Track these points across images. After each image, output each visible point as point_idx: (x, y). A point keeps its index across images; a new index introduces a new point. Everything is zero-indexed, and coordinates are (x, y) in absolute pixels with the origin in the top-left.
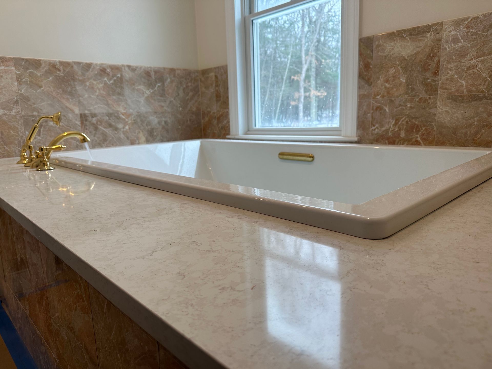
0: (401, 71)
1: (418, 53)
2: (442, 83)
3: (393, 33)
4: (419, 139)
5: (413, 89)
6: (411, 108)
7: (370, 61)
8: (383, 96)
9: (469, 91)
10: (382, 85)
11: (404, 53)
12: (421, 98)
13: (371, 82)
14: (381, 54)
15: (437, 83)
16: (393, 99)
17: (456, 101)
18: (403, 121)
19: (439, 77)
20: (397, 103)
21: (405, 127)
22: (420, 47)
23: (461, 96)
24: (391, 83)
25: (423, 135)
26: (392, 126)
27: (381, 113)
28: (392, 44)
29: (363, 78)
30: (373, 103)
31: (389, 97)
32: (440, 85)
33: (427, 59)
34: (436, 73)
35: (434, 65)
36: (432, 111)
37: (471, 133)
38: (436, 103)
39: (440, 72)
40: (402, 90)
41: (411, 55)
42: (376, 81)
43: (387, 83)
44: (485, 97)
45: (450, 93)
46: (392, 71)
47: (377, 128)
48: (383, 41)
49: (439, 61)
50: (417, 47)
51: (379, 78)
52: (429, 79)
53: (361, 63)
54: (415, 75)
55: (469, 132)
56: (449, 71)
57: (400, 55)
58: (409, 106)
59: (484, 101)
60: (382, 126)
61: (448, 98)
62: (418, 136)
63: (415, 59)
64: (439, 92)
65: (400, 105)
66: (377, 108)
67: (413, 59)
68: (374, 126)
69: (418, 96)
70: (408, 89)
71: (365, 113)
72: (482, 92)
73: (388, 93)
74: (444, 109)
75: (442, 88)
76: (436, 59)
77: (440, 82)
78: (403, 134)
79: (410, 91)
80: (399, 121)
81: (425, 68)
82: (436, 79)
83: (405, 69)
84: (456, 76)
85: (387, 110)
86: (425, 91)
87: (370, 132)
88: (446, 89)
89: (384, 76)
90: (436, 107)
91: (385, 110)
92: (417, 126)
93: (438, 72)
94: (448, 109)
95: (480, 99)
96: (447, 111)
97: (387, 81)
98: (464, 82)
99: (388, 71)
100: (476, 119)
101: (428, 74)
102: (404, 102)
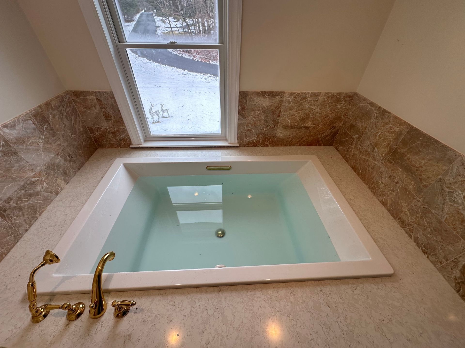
0: (262, 113)
1: (271, 106)
2: (281, 121)
3: (259, 93)
4: (268, 143)
5: (267, 122)
6: (266, 130)
7: (245, 106)
8: (252, 125)
9: (291, 125)
10: (251, 119)
11: (264, 105)
12: (271, 126)
13: (246, 117)
14: (252, 103)
15: (278, 120)
16: (257, 126)
17: (285, 129)
18: (261, 136)
19: (280, 118)
20: (259, 128)
21: (262, 138)
22: (273, 103)
23: (287, 127)
24: (256, 118)
25: (270, 142)
26: (256, 138)
27: (250, 132)
28: (258, 99)
29: (241, 115)
30: (246, 128)
31: (255, 125)
32: (279, 121)
33: (275, 109)
34: (279, 116)
35: (278, 112)
36: (275, 132)
37: (289, 140)
38: (277, 129)
39: (280, 115)
40: (262, 122)
41: (268, 106)
42: (248, 117)
43: (254, 118)
44: (296, 128)
45: (283, 125)
46: (257, 113)
47: (248, 139)
48: (253, 96)
49: (281, 111)
50: (271, 103)
51: (250, 115)
52: (275, 118)
53: (240, 106)
54: (269, 116)
55: (288, 140)
56: (284, 116)
57: (262, 105)
58: (265, 130)
59: (296, 129)
60: (251, 138)
61: (282, 127)
62: (268, 142)
63: (270, 108)
64: (279, 124)
65: (261, 129)
66: (248, 130)
67: (269, 108)
68: (246, 138)
69: (269, 125)
70: (265, 122)
71: (242, 132)
72: (295, 125)
73: (255, 123)
74: (280, 132)
75: (280, 123)
76: (279, 110)
77: (280, 120)
78: (261, 142)
79: (266, 123)
80: (260, 136)
81: (274, 113)
82: (278, 119)
83: (264, 113)
84: (287, 118)
85: (254, 131)
86: (273, 123)
87: (244, 141)
88: (282, 123)
89: (253, 115)
90: (277, 131)
91: (253, 131)
92: (268, 138)
93: (279, 115)
94: (281, 131)
95: (295, 128)
96: (281, 132)
97: (254, 117)
98: (289, 121)
99: (255, 113)
100: (292, 136)
101: (275, 116)
102: (262, 128)
